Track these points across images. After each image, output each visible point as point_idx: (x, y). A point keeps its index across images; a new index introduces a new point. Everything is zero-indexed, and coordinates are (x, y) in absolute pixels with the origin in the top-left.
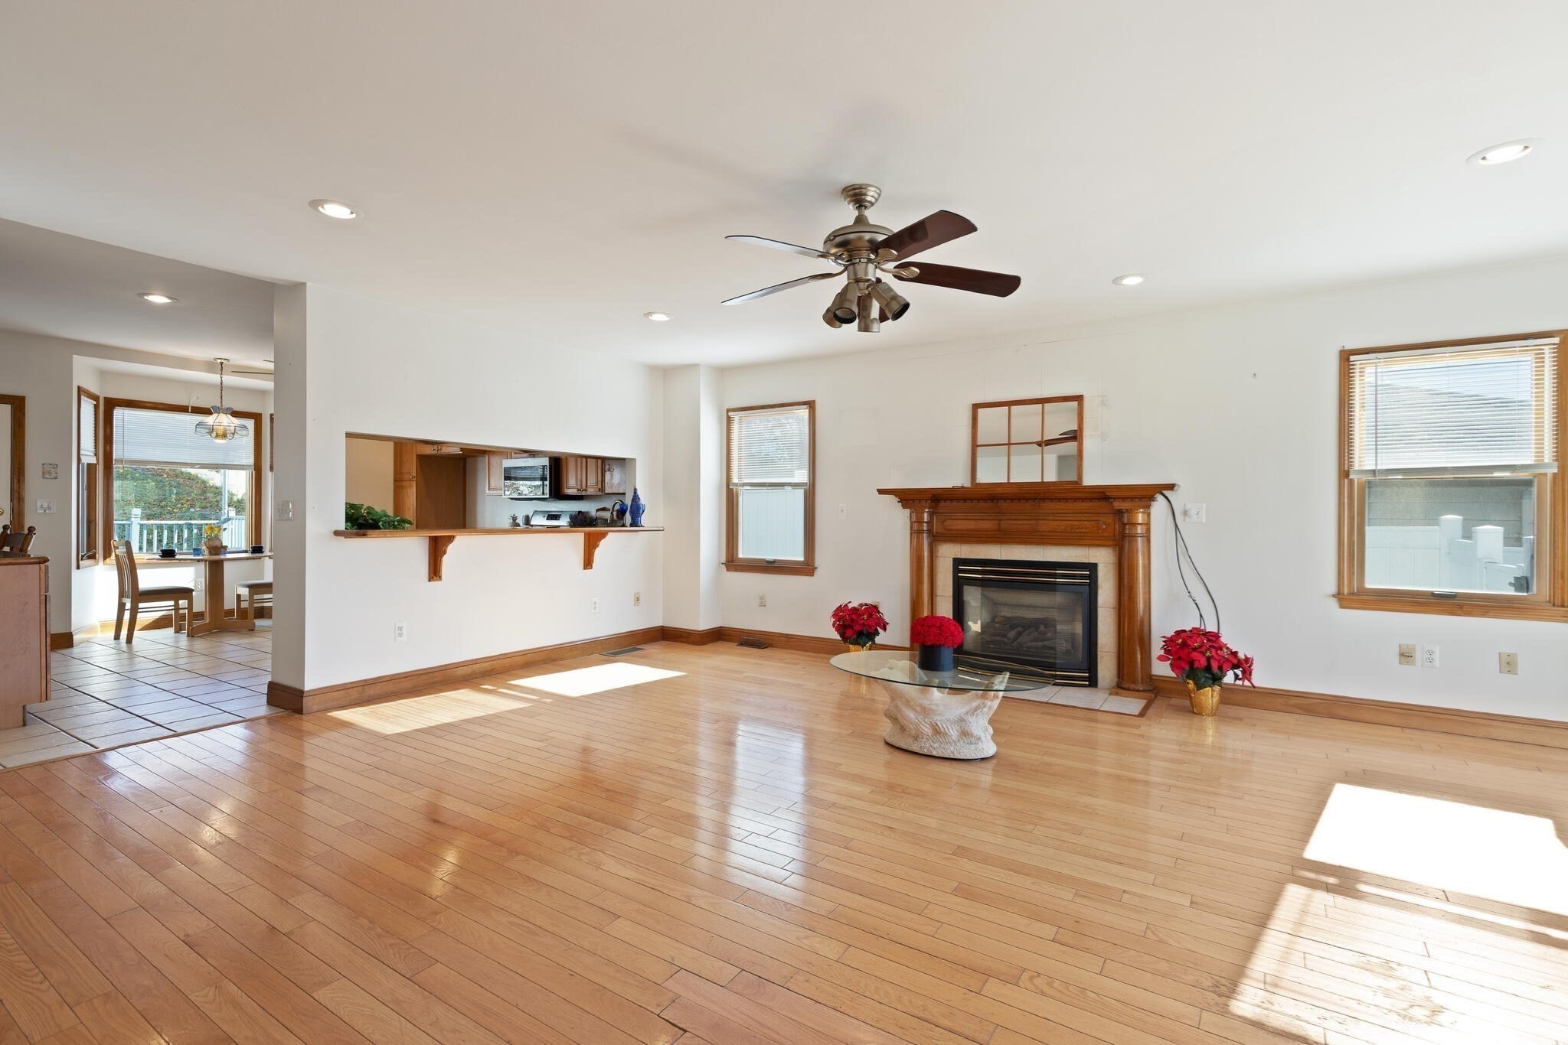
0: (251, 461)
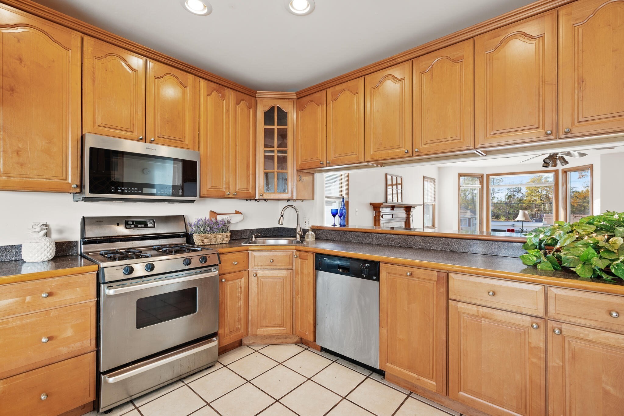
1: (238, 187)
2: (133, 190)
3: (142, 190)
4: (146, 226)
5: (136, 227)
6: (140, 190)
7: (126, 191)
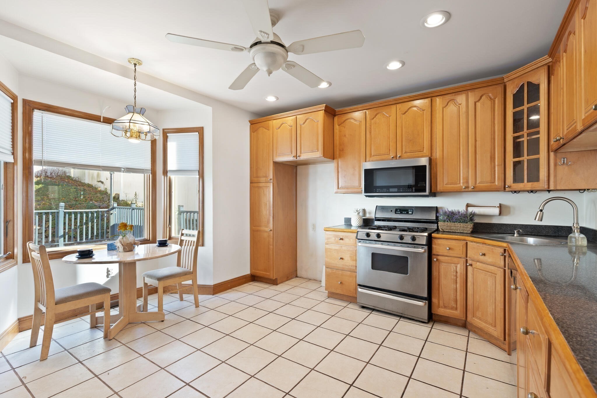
0: (148, 166)
1: (479, 181)
2: (384, 190)
3: (389, 190)
4: (408, 213)
5: (401, 213)
6: (388, 190)
7: (381, 191)
